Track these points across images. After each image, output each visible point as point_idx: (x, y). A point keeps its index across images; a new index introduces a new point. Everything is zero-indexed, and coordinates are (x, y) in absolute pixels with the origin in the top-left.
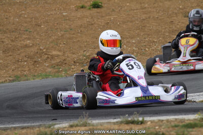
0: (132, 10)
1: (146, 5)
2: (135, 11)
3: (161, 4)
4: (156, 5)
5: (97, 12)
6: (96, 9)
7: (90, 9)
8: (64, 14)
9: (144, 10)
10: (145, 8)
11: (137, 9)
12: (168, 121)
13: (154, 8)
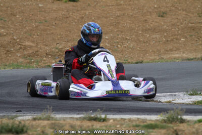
0: (107, 6)
1: (122, 2)
2: (111, 7)
3: (137, 2)
4: (131, 3)
5: (73, 6)
6: (72, 3)
7: (66, 2)
8: (40, 5)
9: (119, 7)
10: (121, 5)
11: (113, 6)
12: (130, 120)
13: (130, 5)
